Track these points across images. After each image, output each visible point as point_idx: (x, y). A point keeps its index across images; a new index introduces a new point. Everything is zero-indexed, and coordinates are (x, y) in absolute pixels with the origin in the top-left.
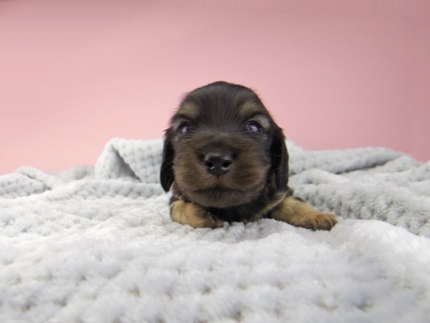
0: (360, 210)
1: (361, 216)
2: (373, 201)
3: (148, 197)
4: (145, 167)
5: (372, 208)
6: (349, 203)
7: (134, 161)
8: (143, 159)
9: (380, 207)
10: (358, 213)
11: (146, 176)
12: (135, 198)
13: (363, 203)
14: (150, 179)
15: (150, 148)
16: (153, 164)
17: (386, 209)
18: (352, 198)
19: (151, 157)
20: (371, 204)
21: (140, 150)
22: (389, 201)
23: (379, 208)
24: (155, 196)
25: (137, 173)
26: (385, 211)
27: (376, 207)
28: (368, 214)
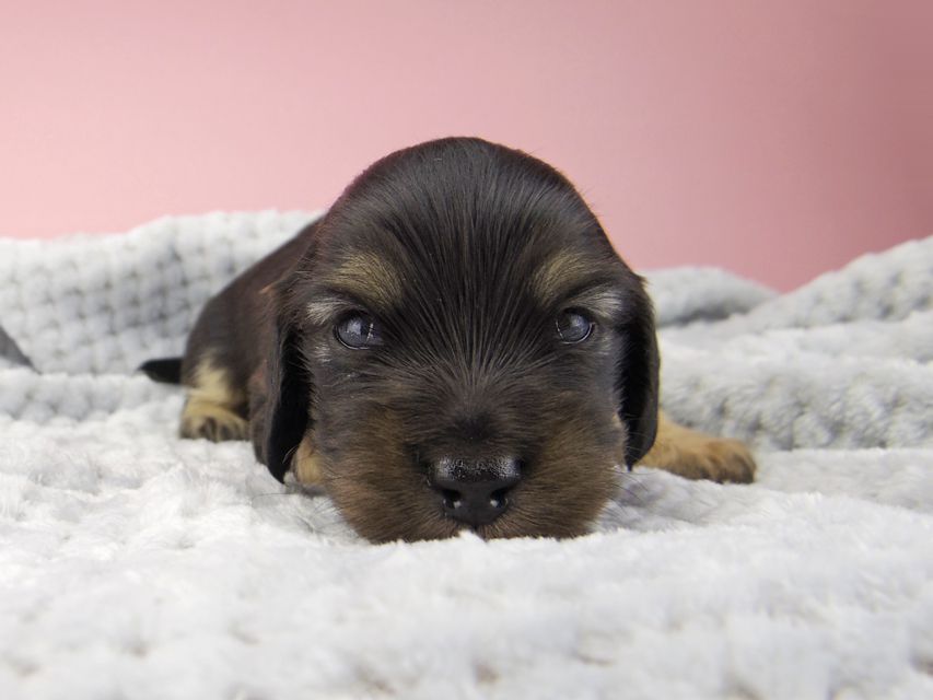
0: (791, 425)
1: (798, 441)
2: (838, 400)
3: (80, 418)
4: (55, 325)
5: (838, 418)
6: (757, 407)
7: (19, 307)
8: (49, 300)
9: (866, 414)
10: (784, 434)
11: (59, 354)
12: (43, 423)
13: (801, 407)
14: (72, 360)
15: (72, 264)
16: (81, 316)
17: (881, 418)
18: (761, 396)
19: (77, 292)
20: (835, 408)
21: (39, 269)
22: (889, 397)
23: (859, 418)
24: (99, 414)
25: (24, 346)
26: (880, 425)
27: (849, 414)
28: (824, 436)
